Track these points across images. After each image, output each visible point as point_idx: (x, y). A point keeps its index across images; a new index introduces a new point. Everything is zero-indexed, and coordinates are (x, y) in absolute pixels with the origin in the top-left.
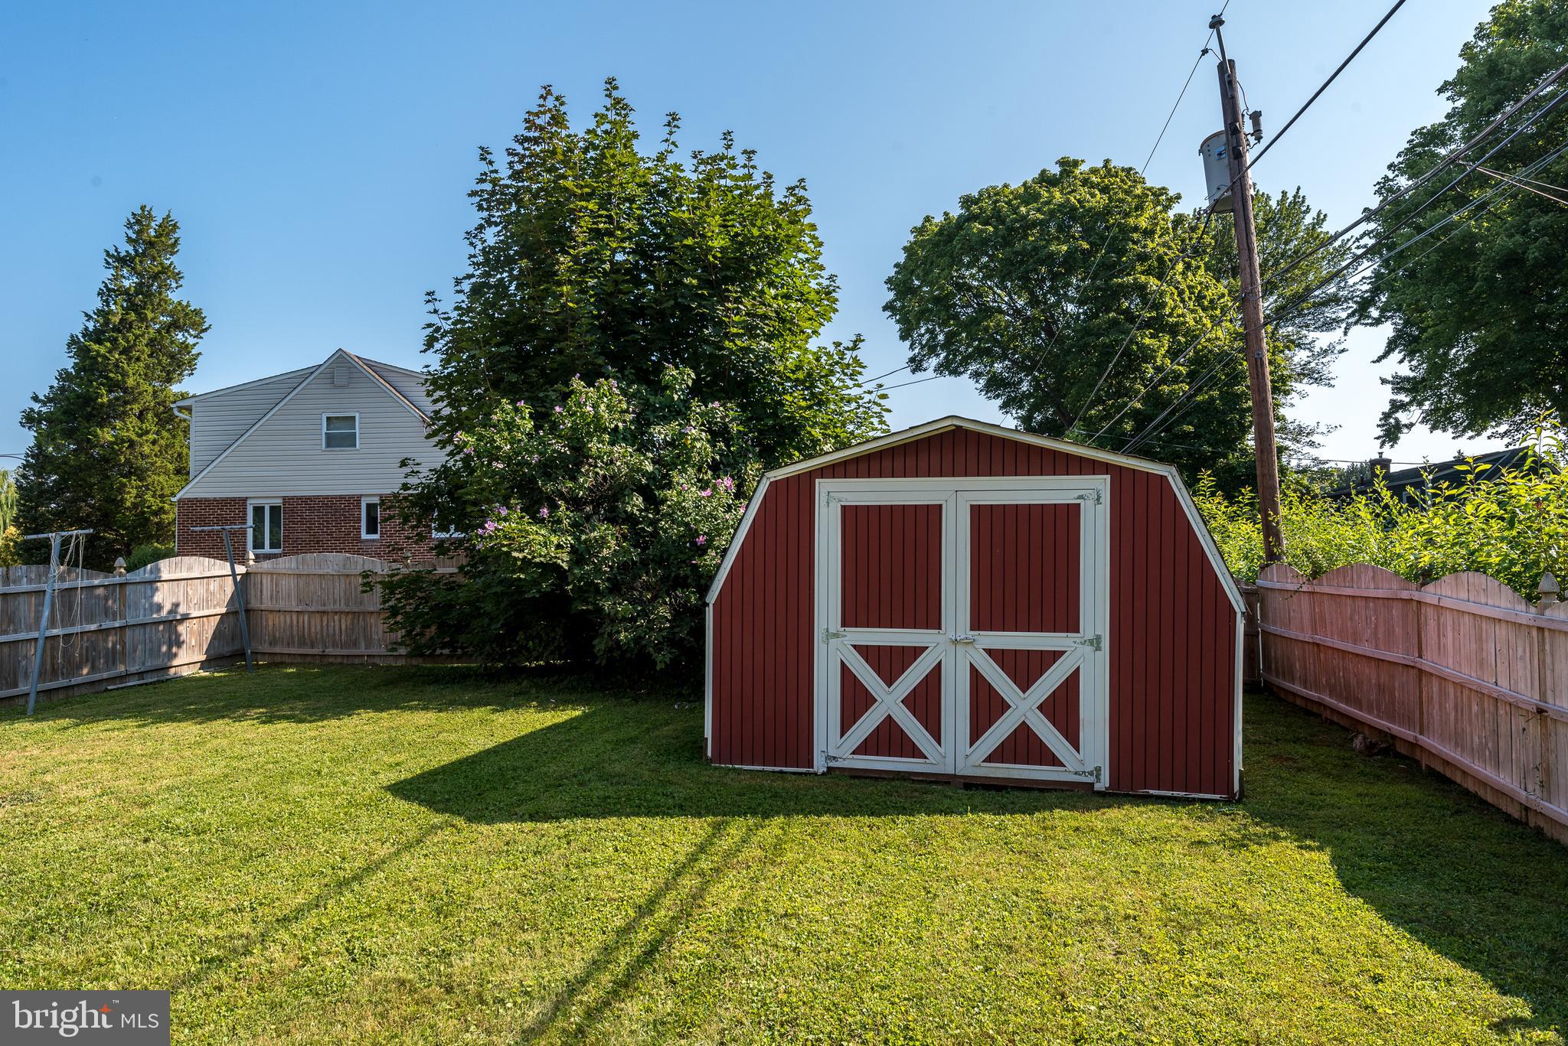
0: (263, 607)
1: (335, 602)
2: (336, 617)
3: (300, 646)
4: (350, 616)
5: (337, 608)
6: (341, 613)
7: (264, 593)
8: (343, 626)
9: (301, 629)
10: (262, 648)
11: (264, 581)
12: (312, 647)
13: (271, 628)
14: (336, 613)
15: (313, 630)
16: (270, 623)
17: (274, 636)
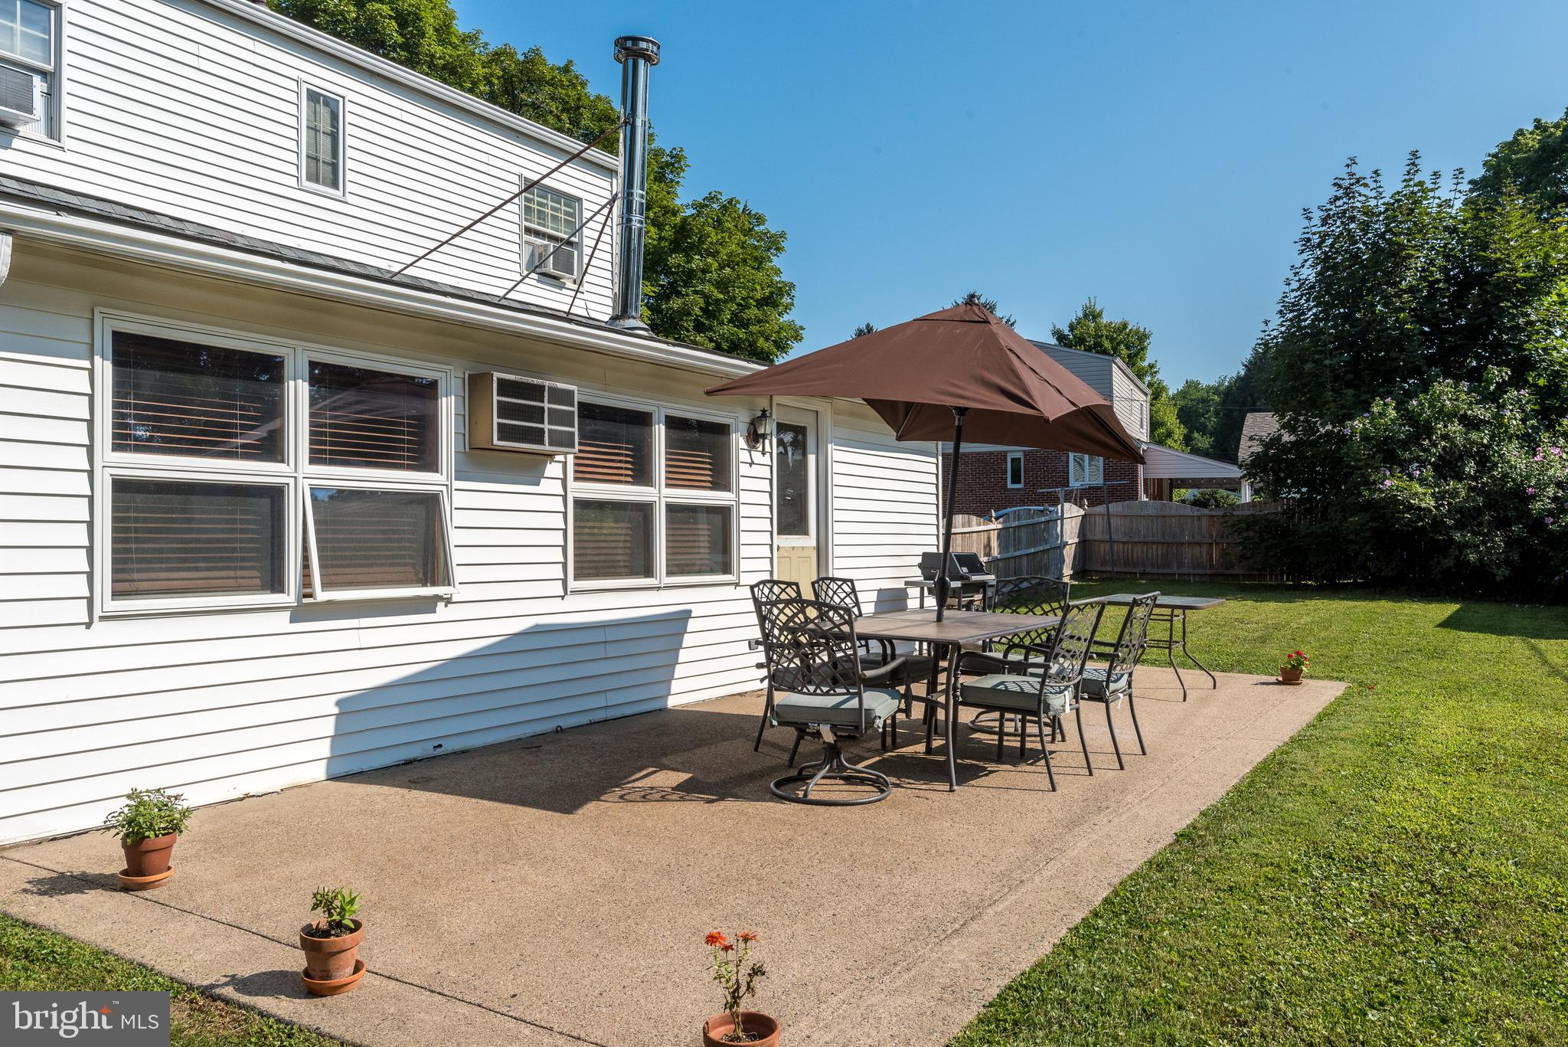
0: (1096, 538)
1: (1153, 535)
2: (1154, 546)
3: (1125, 566)
4: (1165, 545)
5: (1155, 539)
6: (1158, 543)
7: (1097, 525)
8: (1160, 553)
9: (1126, 554)
10: (1095, 568)
11: (1097, 520)
12: (1134, 567)
13: (1102, 553)
14: (1154, 543)
15: (1135, 555)
16: (1102, 550)
17: (1105, 559)
